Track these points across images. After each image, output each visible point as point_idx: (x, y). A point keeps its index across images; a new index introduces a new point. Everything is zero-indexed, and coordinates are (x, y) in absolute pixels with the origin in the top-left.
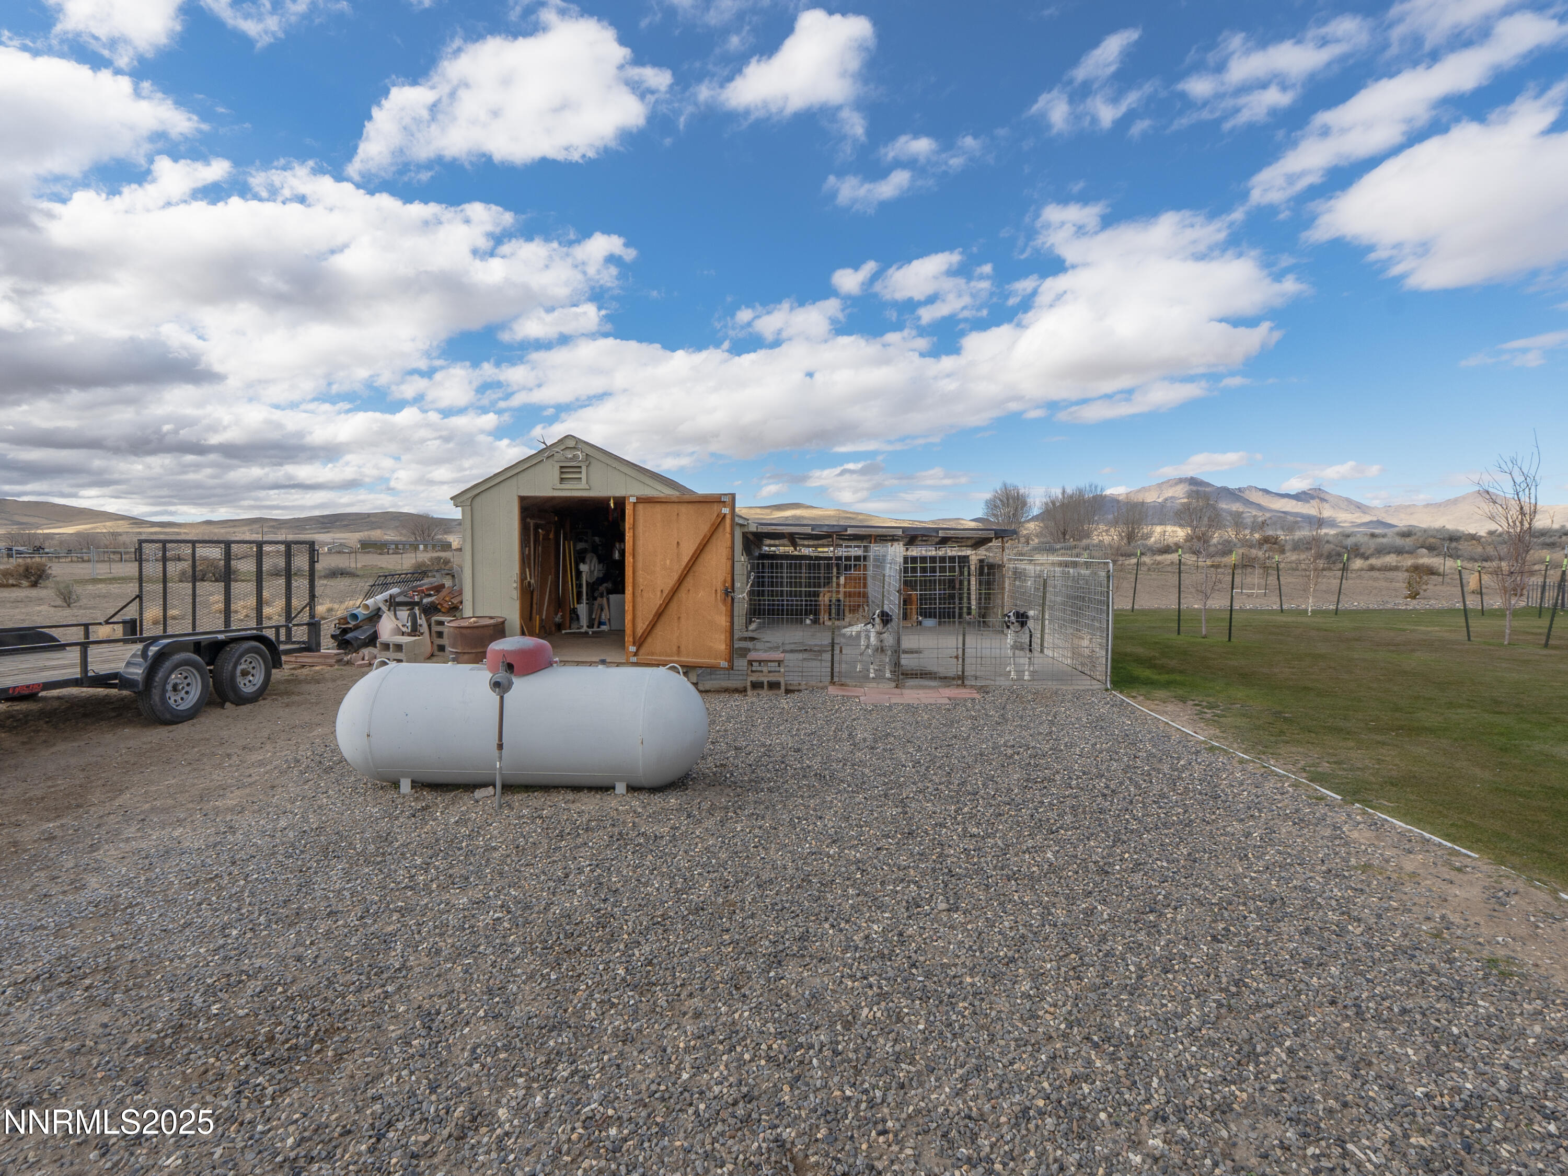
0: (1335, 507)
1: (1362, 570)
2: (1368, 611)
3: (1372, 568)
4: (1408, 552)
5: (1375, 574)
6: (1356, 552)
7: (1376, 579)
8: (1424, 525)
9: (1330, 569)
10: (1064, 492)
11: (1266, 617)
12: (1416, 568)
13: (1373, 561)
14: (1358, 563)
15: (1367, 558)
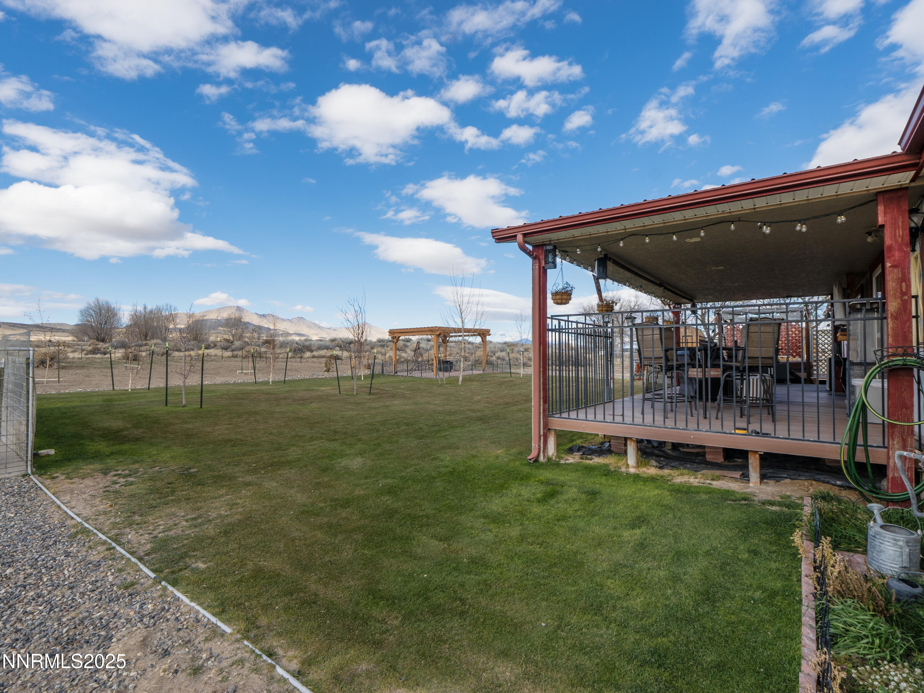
0: (309, 327)
1: (309, 358)
2: (304, 380)
3: (314, 357)
4: (331, 349)
5: (315, 360)
6: (309, 348)
7: (314, 362)
8: (341, 336)
9: (294, 357)
10: (145, 308)
11: (242, 388)
12: (331, 357)
13: (315, 353)
14: (308, 354)
15: (312, 352)
